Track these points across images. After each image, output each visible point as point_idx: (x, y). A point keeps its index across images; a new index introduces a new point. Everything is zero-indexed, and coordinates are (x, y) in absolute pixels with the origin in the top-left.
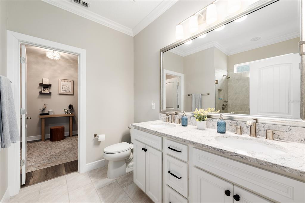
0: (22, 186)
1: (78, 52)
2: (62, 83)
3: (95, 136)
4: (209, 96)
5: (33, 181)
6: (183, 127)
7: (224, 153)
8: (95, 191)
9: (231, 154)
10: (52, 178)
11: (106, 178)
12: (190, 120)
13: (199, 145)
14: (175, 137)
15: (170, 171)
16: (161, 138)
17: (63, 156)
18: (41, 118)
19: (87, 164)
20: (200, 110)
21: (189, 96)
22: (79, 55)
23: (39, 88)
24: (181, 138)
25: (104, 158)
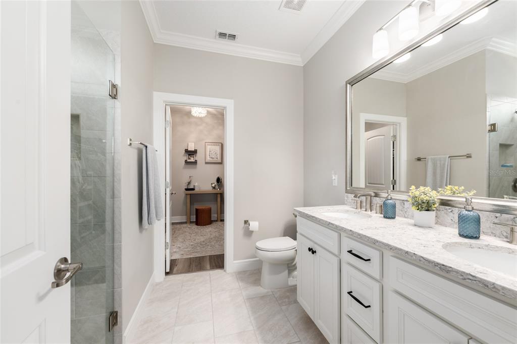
0: (167, 274)
1: (224, 105)
2: (209, 147)
3: (246, 222)
4: (469, 159)
5: (177, 270)
6: (386, 219)
7: (448, 272)
8: (243, 301)
9: (462, 276)
10: (195, 271)
11: (258, 286)
12: (404, 208)
13: (400, 252)
14: (359, 235)
15: (351, 292)
16: (336, 234)
17: (208, 245)
18: (187, 194)
19: (235, 262)
20: (422, 188)
21: (419, 162)
22: (225, 108)
23: (184, 155)
24: (369, 237)
25: (256, 257)
